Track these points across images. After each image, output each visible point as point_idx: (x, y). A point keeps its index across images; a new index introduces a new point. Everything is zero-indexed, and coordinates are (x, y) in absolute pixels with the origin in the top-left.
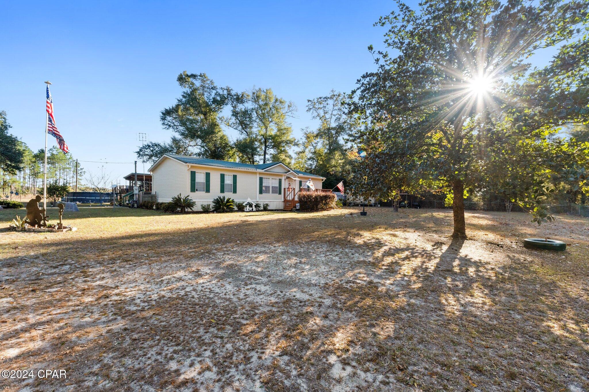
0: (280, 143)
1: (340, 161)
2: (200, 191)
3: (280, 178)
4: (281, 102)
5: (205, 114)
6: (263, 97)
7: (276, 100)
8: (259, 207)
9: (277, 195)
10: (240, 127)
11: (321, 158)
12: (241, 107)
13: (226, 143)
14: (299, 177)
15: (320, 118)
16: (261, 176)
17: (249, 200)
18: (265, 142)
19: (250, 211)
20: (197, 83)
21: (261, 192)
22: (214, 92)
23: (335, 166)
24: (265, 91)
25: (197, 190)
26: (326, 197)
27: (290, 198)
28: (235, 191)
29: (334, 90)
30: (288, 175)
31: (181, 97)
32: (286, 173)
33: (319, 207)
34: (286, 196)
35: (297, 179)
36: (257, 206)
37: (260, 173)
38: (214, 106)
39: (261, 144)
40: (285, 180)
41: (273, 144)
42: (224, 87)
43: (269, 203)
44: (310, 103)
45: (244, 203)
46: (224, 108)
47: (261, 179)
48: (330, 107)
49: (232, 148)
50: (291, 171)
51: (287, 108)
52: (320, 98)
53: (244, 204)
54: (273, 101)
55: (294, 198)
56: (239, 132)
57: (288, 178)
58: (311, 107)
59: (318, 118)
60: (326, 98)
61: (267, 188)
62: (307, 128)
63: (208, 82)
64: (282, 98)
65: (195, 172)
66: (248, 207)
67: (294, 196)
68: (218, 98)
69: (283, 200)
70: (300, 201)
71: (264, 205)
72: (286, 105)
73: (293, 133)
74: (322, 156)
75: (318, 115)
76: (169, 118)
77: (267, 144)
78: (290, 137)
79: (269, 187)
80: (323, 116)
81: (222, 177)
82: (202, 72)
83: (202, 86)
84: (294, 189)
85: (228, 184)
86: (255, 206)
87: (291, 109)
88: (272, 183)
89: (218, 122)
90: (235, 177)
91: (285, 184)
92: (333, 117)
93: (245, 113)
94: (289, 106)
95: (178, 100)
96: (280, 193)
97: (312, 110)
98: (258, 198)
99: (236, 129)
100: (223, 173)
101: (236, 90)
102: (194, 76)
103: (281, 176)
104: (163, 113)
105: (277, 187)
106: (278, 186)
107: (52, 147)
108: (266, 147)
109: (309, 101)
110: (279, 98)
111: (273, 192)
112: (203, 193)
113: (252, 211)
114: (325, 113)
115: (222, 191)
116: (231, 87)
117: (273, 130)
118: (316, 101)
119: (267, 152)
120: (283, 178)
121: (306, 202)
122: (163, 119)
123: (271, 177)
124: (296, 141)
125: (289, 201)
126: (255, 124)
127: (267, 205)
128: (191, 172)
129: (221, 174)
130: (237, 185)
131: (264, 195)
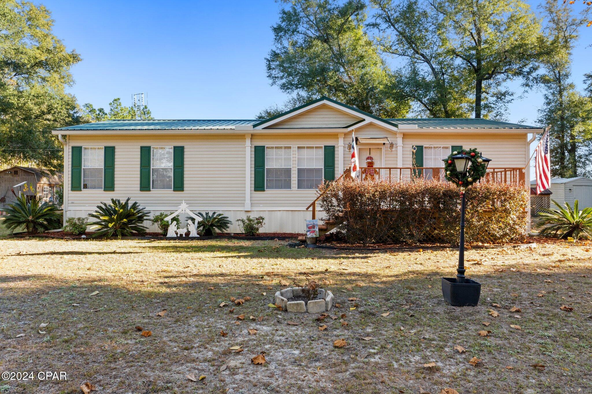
2: (93, 187)
3: (330, 143)
14: (409, 136)
16: (260, 143)
17: (184, 208)
21: (260, 186)
25: (85, 186)
28: (179, 186)
32: (348, 127)
37: (253, 137)
40: (349, 147)
47: (260, 152)
50: (369, 120)
61: (283, 173)
65: (80, 148)
79: (288, 171)
85: (162, 170)
88: (300, 160)
91: (347, 160)
98: (248, 202)
100: (146, 144)
103: (335, 136)
105: (317, 170)
111: (301, 186)
112: (99, 193)
115: (145, 186)
120: (341, 144)
123: (294, 144)
128: (73, 148)
129: (142, 148)
130: (185, 169)
131: (269, 193)
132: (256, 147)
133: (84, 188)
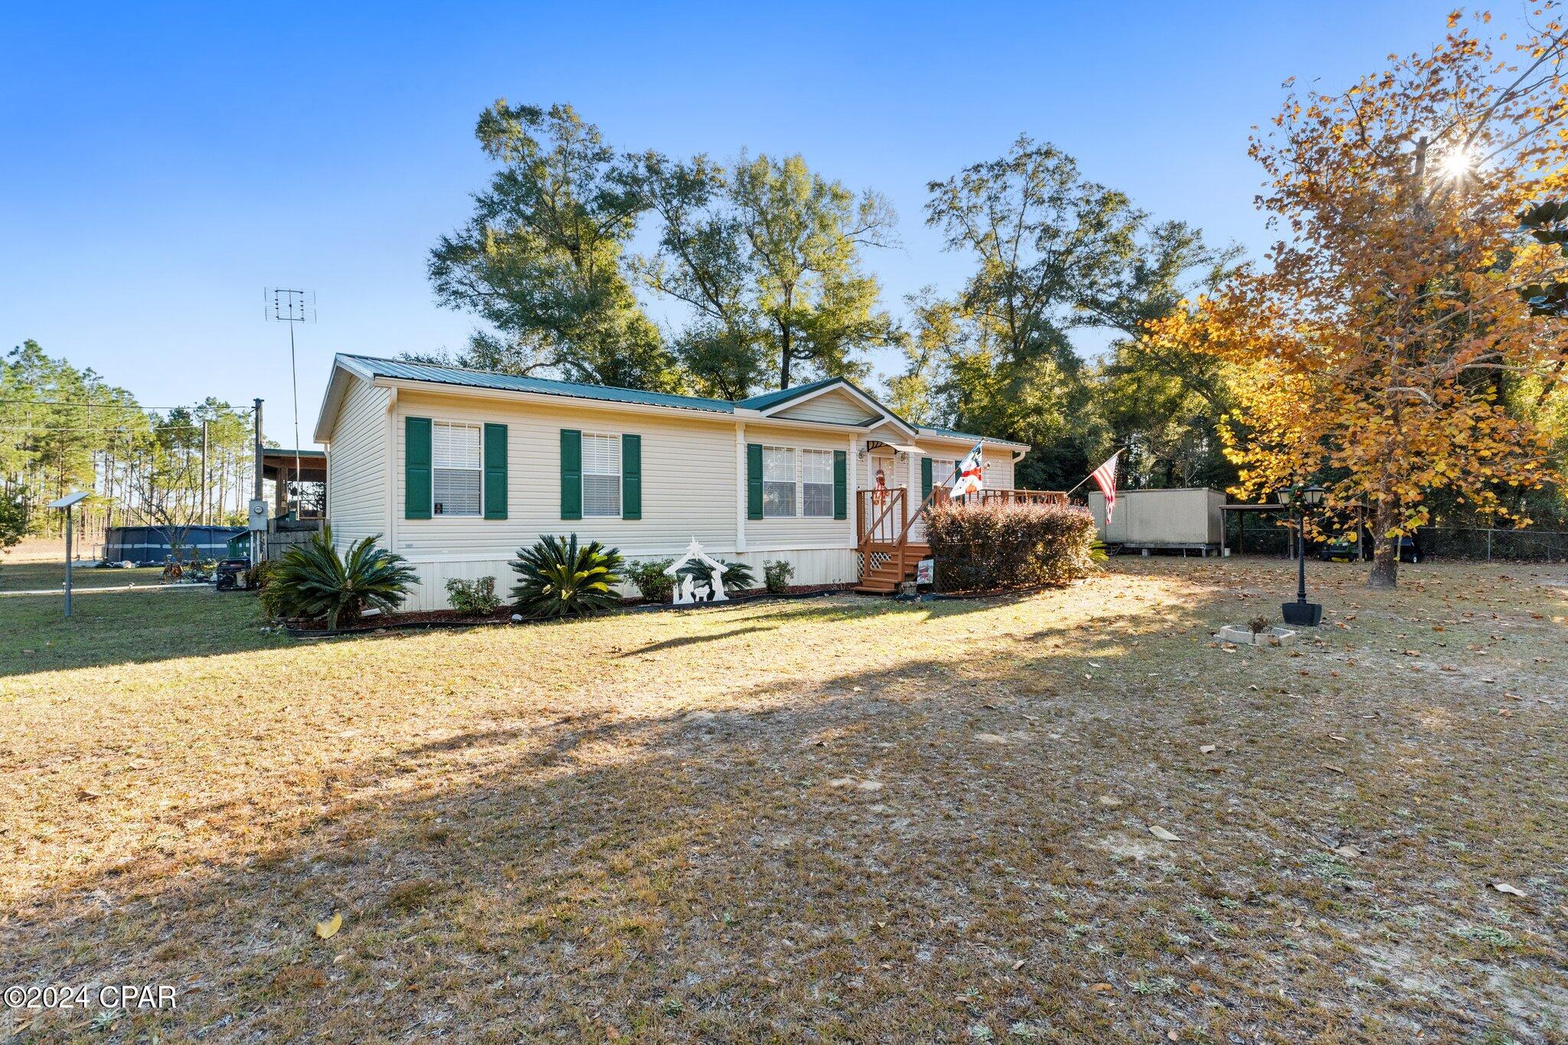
0: (838, 334)
1: (1057, 391)
2: (458, 511)
3: (841, 447)
4: (836, 196)
5: (574, 249)
6: (771, 177)
7: (820, 191)
8: (745, 578)
9: (828, 521)
10: (699, 290)
11: (985, 385)
12: (696, 218)
13: (648, 344)
14: (919, 443)
15: (978, 243)
16: (756, 440)
17: (696, 551)
18: (786, 339)
19: (699, 605)
20: (546, 142)
21: (755, 511)
22: (603, 167)
23: (1038, 411)
24: (781, 165)
25: (439, 509)
26: (1050, 527)
27: (886, 533)
28: (633, 510)
29: (1028, 136)
30: (872, 433)
31: (490, 190)
32: (866, 425)
33: (1022, 570)
34: (869, 526)
35: (912, 449)
36: (735, 575)
37: (749, 428)
38: (603, 217)
39: (772, 346)
40: (861, 455)
41: (811, 345)
42: (640, 150)
43: (793, 563)
44: (938, 193)
45: (669, 563)
46: (640, 224)
47: (755, 455)
48: (1014, 196)
49: (671, 362)
50: (888, 418)
51: (855, 217)
52: (977, 168)
53: (670, 571)
54: (807, 193)
55: (904, 537)
56: (693, 308)
57: (872, 446)
58: (944, 207)
59: (970, 244)
60: (1000, 168)
61: (786, 490)
62: (927, 290)
63: (582, 134)
64: (838, 183)
65: (428, 422)
66: (688, 585)
67: (905, 525)
68: (619, 190)
69: (853, 543)
70: (937, 546)
71: (768, 570)
72: (855, 207)
73: (882, 295)
74: (987, 376)
75: (969, 234)
76: (457, 272)
77: (793, 345)
78: (870, 313)
79: (792, 487)
80: (987, 236)
81: (571, 443)
82: (560, 102)
83: (561, 151)
84: (903, 494)
85: (602, 480)
86: (726, 578)
87: (870, 219)
88: (806, 471)
89: (623, 274)
90: (632, 447)
91: (860, 476)
92: (1026, 234)
93: (713, 240)
94: (863, 208)
95: (479, 200)
96: (841, 514)
97: (945, 219)
98: (741, 536)
99: (684, 297)
100: (572, 425)
101: (678, 156)
102: (531, 114)
103: (845, 437)
104: (437, 255)
105: (827, 487)
106: (830, 480)
107: (203, 402)
108: (788, 354)
109: (933, 186)
110: (828, 180)
111: (808, 511)
112: (476, 524)
113: (709, 602)
114: (996, 220)
115: (571, 508)
116: (659, 149)
117: (809, 296)
118: (959, 184)
119: (793, 372)
120: (853, 449)
121: (963, 553)
122: (439, 272)
123: (799, 445)
124: (892, 328)
125: (884, 548)
126: (749, 280)
127: (784, 568)
128: (409, 421)
129: (563, 432)
130: (643, 478)
131: (769, 522)
132: (749, 446)
133: (436, 512)
